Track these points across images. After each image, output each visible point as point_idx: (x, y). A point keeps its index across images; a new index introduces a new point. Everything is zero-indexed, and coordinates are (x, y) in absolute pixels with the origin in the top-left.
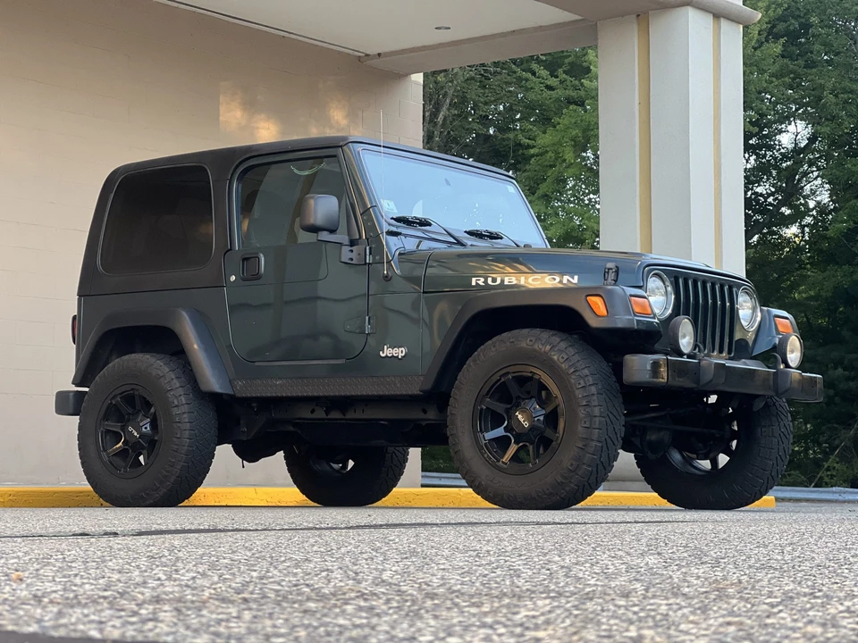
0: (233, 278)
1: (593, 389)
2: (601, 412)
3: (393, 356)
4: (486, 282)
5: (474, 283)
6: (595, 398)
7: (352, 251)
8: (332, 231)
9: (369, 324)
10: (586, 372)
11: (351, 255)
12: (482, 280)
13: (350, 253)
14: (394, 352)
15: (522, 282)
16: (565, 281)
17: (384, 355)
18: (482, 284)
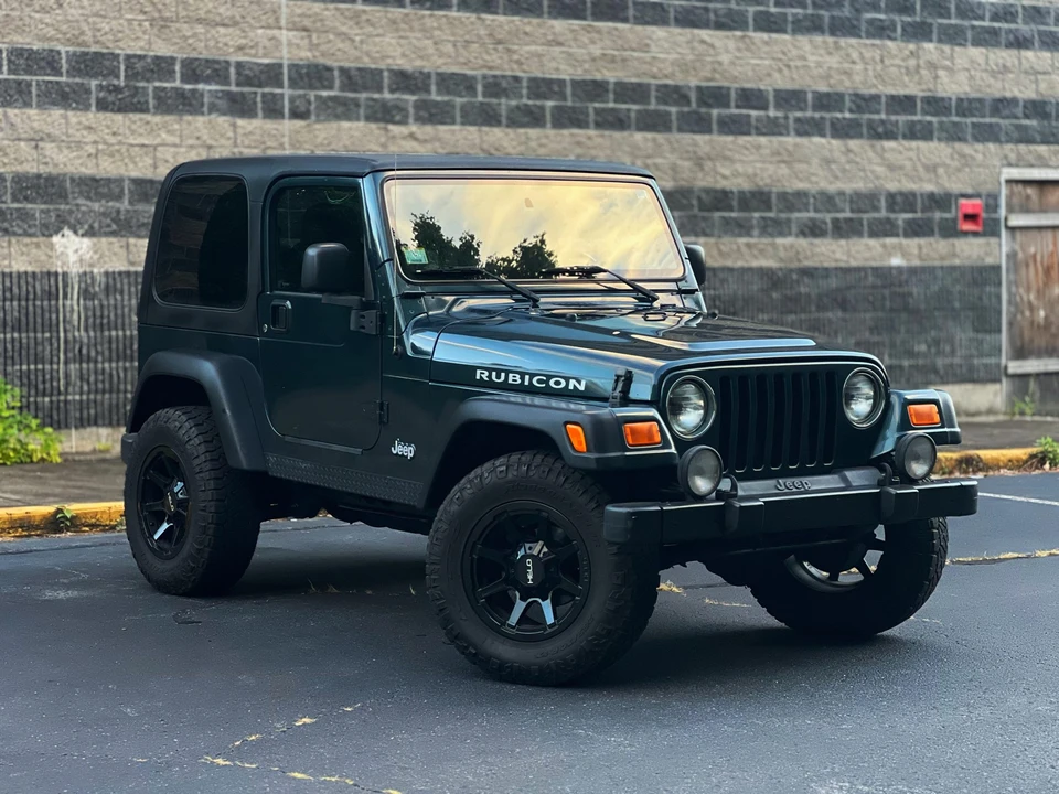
0: (265, 327)
3: (403, 455)
5: (478, 378)
7: (362, 317)
8: (338, 292)
9: (382, 410)
11: (362, 322)
12: (487, 373)
14: (404, 450)
15: (527, 383)
16: (571, 387)
17: (395, 452)
18: (487, 379)
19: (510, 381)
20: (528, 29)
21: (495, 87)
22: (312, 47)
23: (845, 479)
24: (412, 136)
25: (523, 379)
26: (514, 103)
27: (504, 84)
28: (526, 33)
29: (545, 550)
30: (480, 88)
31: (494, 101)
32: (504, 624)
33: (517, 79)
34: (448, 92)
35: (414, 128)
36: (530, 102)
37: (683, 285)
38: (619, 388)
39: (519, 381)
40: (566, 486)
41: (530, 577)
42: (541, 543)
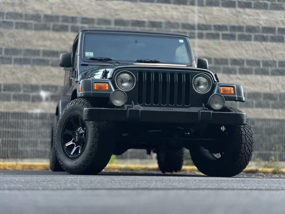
7: (73, 73)
20: (279, 46)
21: (266, 64)
22: (205, 52)
24: (238, 78)
26: (273, 68)
27: (270, 63)
28: (278, 48)
29: (81, 129)
30: (261, 64)
31: (266, 68)
32: (70, 154)
33: (274, 62)
34: (250, 65)
35: (239, 76)
36: (280, 68)
40: (83, 106)
41: (77, 139)
42: (81, 127)
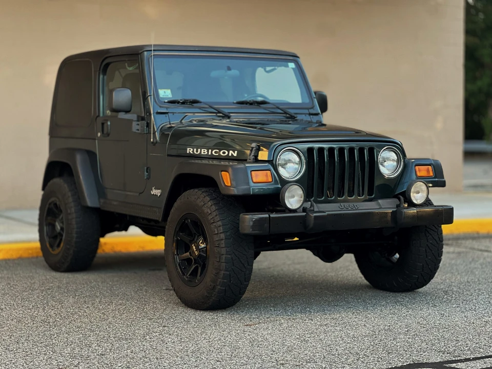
0: (99, 134)
1: (222, 236)
2: (227, 251)
3: (156, 195)
4: (193, 151)
5: (188, 152)
6: (223, 242)
7: (138, 124)
8: (127, 112)
9: (147, 172)
10: (220, 223)
11: (138, 127)
12: (192, 150)
13: (138, 126)
14: (156, 192)
15: (210, 154)
16: (230, 155)
17: (152, 193)
18: (192, 153)
19: (202, 153)
23: (379, 204)
25: (208, 152)
37: (312, 111)
38: (253, 154)
39: (206, 153)
